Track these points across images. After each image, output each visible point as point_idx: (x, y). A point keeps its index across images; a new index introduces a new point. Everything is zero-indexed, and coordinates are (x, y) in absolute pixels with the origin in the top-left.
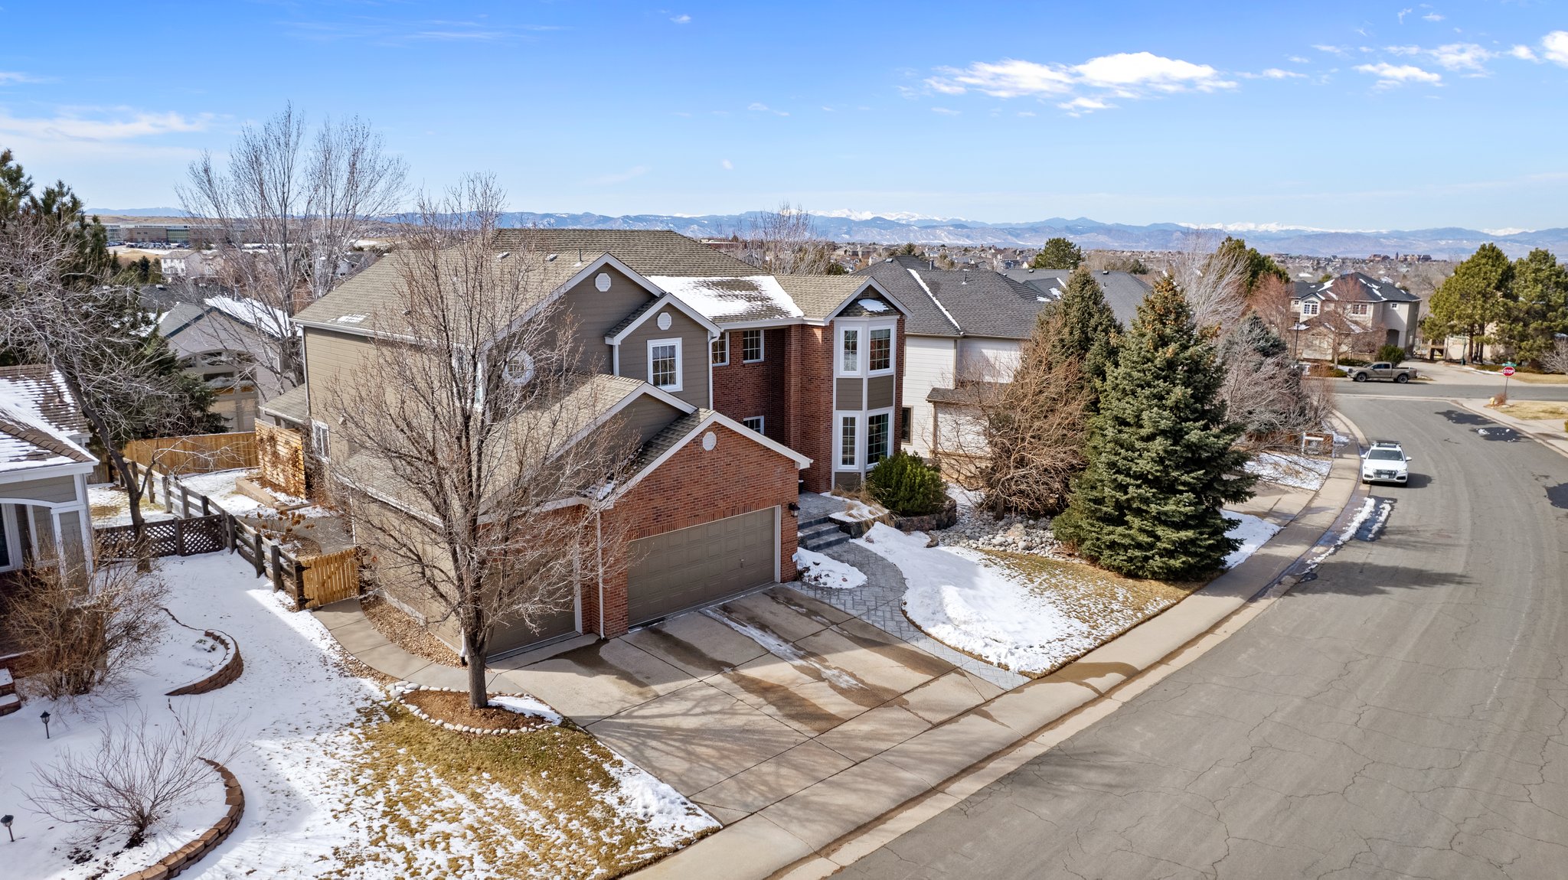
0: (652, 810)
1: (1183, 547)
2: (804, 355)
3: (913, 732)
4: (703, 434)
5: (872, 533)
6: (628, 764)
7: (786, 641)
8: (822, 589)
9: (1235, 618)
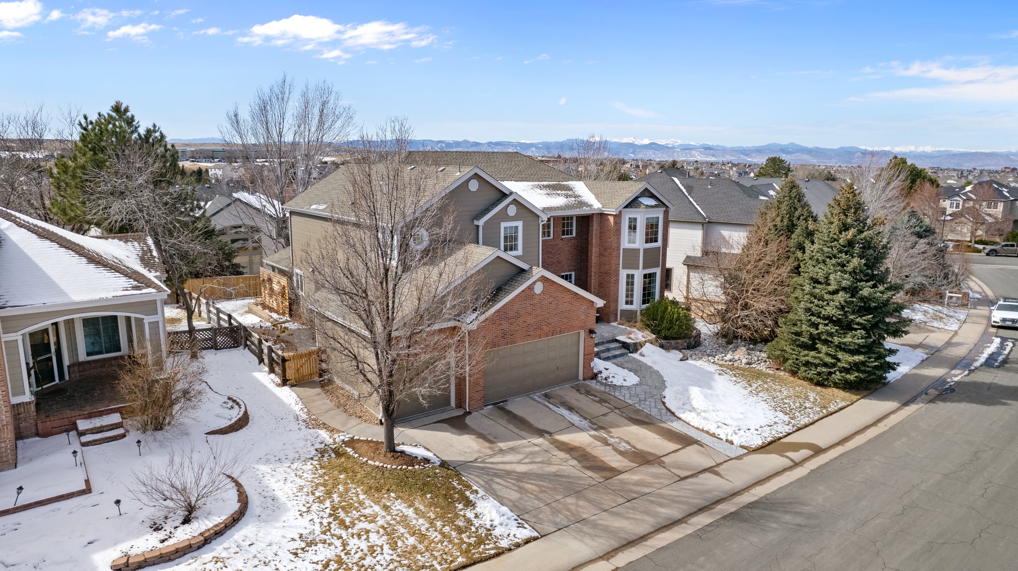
0: (495, 523)
1: (856, 366)
2: (602, 233)
3: (667, 482)
4: (534, 283)
5: (644, 350)
6: (481, 492)
7: (585, 418)
8: (610, 386)
9: (892, 416)
